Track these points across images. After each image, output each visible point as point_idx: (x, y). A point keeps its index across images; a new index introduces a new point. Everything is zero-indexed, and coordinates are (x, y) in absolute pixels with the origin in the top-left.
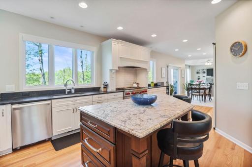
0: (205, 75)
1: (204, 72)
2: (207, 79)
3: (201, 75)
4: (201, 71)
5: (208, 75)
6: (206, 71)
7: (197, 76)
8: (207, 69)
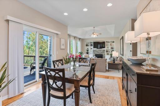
0: (92, 47)
1: (92, 45)
2: (94, 51)
3: (89, 47)
4: (89, 44)
5: (94, 48)
6: (93, 44)
7: (86, 48)
8: (94, 42)
